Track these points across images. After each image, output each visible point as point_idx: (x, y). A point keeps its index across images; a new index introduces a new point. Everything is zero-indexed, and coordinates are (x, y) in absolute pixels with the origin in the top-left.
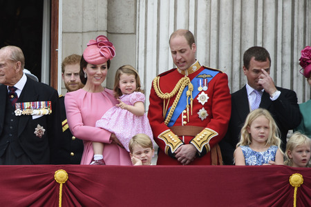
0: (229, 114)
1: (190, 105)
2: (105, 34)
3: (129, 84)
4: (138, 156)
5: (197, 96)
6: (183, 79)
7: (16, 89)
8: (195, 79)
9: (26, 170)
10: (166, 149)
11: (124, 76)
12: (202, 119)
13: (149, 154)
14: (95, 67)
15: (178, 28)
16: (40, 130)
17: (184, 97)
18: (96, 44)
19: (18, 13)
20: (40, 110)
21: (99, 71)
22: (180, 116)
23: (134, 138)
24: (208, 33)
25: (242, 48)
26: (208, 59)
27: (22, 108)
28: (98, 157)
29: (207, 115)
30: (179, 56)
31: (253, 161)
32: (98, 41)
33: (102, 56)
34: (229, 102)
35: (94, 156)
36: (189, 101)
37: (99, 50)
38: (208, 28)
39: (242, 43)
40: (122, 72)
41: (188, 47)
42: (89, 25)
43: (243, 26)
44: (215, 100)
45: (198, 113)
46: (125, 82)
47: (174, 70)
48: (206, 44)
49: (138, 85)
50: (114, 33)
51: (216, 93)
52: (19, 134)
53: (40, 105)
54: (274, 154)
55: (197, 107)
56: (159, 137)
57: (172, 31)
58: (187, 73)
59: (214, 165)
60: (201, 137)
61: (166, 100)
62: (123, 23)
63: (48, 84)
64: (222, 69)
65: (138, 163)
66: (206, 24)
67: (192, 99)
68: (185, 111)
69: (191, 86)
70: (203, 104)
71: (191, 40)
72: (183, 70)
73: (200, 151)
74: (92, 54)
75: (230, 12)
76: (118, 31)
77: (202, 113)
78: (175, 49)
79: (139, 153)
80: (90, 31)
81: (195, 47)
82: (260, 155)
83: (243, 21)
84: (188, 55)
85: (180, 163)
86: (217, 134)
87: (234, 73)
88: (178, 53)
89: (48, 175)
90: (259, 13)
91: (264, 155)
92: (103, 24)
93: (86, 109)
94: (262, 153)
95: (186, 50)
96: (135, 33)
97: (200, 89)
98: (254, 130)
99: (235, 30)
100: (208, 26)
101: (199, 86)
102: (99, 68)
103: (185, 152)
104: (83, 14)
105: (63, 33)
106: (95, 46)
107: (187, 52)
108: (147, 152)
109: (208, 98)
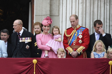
0: (89, 41)
1: (76, 39)
2: (49, 16)
3: (56, 32)
4: (60, 55)
5: (79, 36)
6: (74, 30)
7: (20, 33)
8: (78, 30)
9: (23, 59)
10: (68, 53)
11: (55, 29)
12: (80, 43)
13: (63, 54)
14: (45, 26)
15: (73, 14)
16: (27, 47)
17: (74, 36)
18: (46, 19)
19: (21, 9)
20: (28, 40)
21: (47, 28)
22: (73, 42)
23: (58, 49)
24: (82, 16)
25: (93, 20)
26: (82, 24)
27: (22, 40)
28: (46, 55)
29: (82, 42)
30: (72, 23)
31: (97, 57)
32: (47, 18)
33: (48, 23)
34: (89, 38)
35: (45, 55)
36: (76, 37)
39: (93, 19)
40: (54, 28)
41: (76, 20)
42: (44, 13)
43: (94, 13)
44: (84, 37)
45: (79, 41)
46: (55, 31)
47: (71, 27)
49: (59, 32)
50: (52, 16)
51: (85, 35)
52: (21, 48)
53: (28, 39)
54: (104, 54)
55: (78, 39)
56: (66, 49)
57: (71, 15)
58: (75, 29)
59: (84, 58)
60: (79, 49)
61: (69, 37)
62: (55, 12)
63: (30, 32)
64: (87, 27)
65: (60, 57)
66: (82, 13)
67: (77, 37)
68: (74, 41)
69: (76, 32)
70: (80, 38)
71: (77, 18)
72: (74, 28)
73: (79, 53)
74: (45, 22)
76: (53, 15)
77: (80, 41)
78: (71, 21)
79: (60, 54)
80: (44, 15)
81: (78, 20)
82: (99, 55)
84: (75, 23)
85: (73, 57)
86: (85, 48)
87: (91, 29)
89: (30, 61)
91: (101, 55)
92: (48, 13)
93: (43, 40)
94: (100, 54)
95: (75, 21)
96: (59, 16)
97: (79, 33)
98: (97, 47)
99: (91, 15)
101: (79, 32)
103: (74, 54)
104: (42, 9)
105: (35, 15)
106: (46, 20)
107: (75, 22)
108: (62, 54)
109: (82, 36)
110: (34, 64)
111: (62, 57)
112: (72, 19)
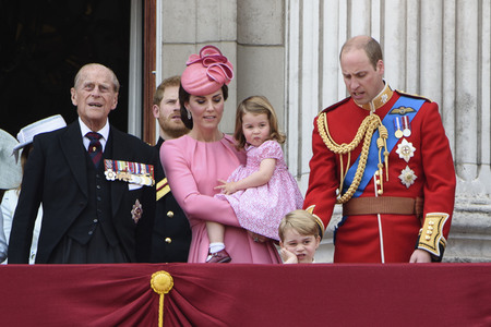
2: (233, 46)
4: (292, 248)
5: (396, 147)
6: (368, 118)
7: (101, 137)
8: (388, 117)
9: (108, 270)
11: (249, 117)
12: (408, 185)
13: (310, 246)
15: (353, 35)
16: (136, 210)
17: (374, 149)
18: (200, 61)
21: (210, 106)
22: (372, 181)
24: (403, 45)
32: (203, 55)
33: (211, 80)
35: (211, 245)
36: (383, 157)
37: (205, 71)
38: (402, 36)
39: (459, 60)
41: (371, 67)
42: (207, 33)
43: (459, 34)
46: (251, 127)
48: (400, 62)
50: (247, 45)
53: (140, 169)
55: (396, 166)
57: (343, 40)
60: (428, 231)
61: (345, 156)
62: (263, 28)
65: (291, 260)
66: (399, 30)
67: (386, 152)
69: (383, 130)
70: (407, 160)
71: (376, 54)
73: (437, 253)
74: (196, 79)
75: (437, 11)
76: (254, 42)
77: (408, 175)
78: (348, 72)
79: (294, 243)
80: (208, 42)
83: (460, 25)
84: (370, 81)
86: (447, 217)
88: (353, 77)
90: (484, 12)
92: (230, 29)
95: (366, 73)
96: (283, 45)
97: (399, 134)
99: (446, 40)
100: (403, 33)
101: (396, 129)
102: (210, 101)
104: (196, 13)
105: (163, 44)
106: (200, 65)
107: (368, 77)
108: (306, 242)
109: (414, 149)
110: (159, 295)
111: (305, 261)
112: (352, 64)
